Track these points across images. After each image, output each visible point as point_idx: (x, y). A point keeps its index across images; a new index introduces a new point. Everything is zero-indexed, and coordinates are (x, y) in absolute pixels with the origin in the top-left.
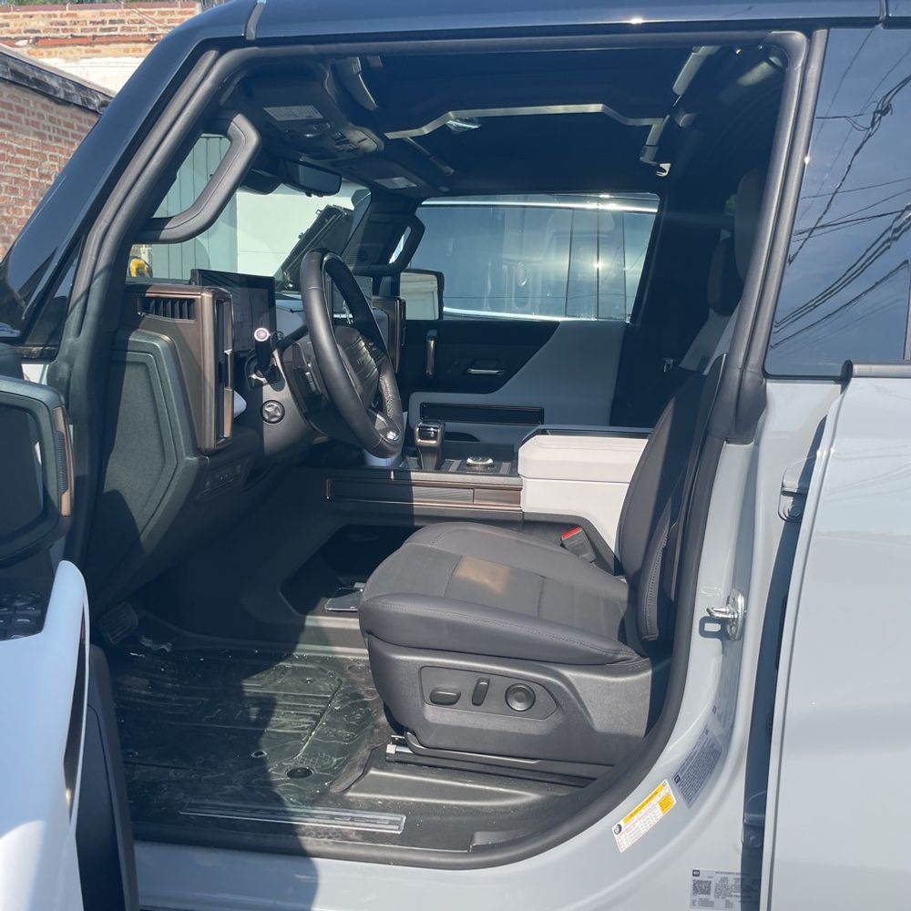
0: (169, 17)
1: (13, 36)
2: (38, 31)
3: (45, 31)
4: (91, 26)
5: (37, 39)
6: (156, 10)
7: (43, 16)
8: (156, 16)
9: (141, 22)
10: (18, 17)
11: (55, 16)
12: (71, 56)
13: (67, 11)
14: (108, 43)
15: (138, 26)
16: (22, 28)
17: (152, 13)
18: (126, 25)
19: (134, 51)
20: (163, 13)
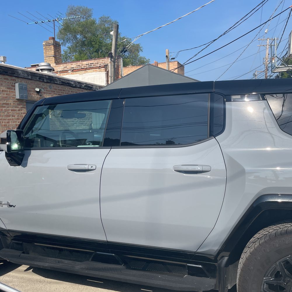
0: (104, 61)
1: (68, 70)
2: (74, 68)
3: (76, 67)
4: (86, 65)
5: (73, 70)
6: (101, 60)
7: (75, 64)
8: (101, 61)
9: (98, 63)
10: (69, 65)
11: (78, 64)
12: (81, 73)
13: (80, 62)
14: (89, 69)
15: (97, 64)
16: (70, 68)
17: (100, 61)
18: (94, 64)
19: (96, 71)
20: (103, 60)
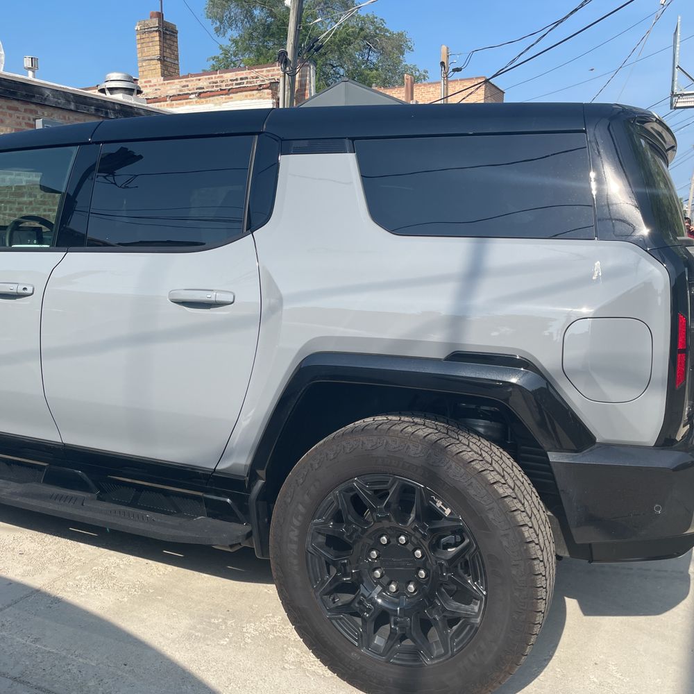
0: (272, 73)
1: (190, 92)
2: (203, 88)
3: (207, 88)
4: (231, 83)
5: (200, 93)
6: (265, 69)
7: (206, 79)
8: (264, 73)
9: (257, 78)
10: (193, 80)
11: (212, 78)
12: (217, 102)
13: (218, 75)
14: (237, 92)
15: (255, 80)
16: (195, 87)
17: (262, 71)
18: (249, 80)
19: (250, 96)
20: (269, 71)
